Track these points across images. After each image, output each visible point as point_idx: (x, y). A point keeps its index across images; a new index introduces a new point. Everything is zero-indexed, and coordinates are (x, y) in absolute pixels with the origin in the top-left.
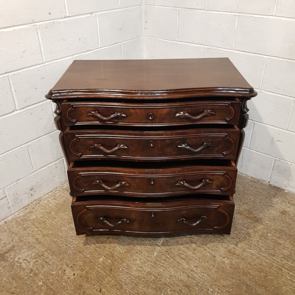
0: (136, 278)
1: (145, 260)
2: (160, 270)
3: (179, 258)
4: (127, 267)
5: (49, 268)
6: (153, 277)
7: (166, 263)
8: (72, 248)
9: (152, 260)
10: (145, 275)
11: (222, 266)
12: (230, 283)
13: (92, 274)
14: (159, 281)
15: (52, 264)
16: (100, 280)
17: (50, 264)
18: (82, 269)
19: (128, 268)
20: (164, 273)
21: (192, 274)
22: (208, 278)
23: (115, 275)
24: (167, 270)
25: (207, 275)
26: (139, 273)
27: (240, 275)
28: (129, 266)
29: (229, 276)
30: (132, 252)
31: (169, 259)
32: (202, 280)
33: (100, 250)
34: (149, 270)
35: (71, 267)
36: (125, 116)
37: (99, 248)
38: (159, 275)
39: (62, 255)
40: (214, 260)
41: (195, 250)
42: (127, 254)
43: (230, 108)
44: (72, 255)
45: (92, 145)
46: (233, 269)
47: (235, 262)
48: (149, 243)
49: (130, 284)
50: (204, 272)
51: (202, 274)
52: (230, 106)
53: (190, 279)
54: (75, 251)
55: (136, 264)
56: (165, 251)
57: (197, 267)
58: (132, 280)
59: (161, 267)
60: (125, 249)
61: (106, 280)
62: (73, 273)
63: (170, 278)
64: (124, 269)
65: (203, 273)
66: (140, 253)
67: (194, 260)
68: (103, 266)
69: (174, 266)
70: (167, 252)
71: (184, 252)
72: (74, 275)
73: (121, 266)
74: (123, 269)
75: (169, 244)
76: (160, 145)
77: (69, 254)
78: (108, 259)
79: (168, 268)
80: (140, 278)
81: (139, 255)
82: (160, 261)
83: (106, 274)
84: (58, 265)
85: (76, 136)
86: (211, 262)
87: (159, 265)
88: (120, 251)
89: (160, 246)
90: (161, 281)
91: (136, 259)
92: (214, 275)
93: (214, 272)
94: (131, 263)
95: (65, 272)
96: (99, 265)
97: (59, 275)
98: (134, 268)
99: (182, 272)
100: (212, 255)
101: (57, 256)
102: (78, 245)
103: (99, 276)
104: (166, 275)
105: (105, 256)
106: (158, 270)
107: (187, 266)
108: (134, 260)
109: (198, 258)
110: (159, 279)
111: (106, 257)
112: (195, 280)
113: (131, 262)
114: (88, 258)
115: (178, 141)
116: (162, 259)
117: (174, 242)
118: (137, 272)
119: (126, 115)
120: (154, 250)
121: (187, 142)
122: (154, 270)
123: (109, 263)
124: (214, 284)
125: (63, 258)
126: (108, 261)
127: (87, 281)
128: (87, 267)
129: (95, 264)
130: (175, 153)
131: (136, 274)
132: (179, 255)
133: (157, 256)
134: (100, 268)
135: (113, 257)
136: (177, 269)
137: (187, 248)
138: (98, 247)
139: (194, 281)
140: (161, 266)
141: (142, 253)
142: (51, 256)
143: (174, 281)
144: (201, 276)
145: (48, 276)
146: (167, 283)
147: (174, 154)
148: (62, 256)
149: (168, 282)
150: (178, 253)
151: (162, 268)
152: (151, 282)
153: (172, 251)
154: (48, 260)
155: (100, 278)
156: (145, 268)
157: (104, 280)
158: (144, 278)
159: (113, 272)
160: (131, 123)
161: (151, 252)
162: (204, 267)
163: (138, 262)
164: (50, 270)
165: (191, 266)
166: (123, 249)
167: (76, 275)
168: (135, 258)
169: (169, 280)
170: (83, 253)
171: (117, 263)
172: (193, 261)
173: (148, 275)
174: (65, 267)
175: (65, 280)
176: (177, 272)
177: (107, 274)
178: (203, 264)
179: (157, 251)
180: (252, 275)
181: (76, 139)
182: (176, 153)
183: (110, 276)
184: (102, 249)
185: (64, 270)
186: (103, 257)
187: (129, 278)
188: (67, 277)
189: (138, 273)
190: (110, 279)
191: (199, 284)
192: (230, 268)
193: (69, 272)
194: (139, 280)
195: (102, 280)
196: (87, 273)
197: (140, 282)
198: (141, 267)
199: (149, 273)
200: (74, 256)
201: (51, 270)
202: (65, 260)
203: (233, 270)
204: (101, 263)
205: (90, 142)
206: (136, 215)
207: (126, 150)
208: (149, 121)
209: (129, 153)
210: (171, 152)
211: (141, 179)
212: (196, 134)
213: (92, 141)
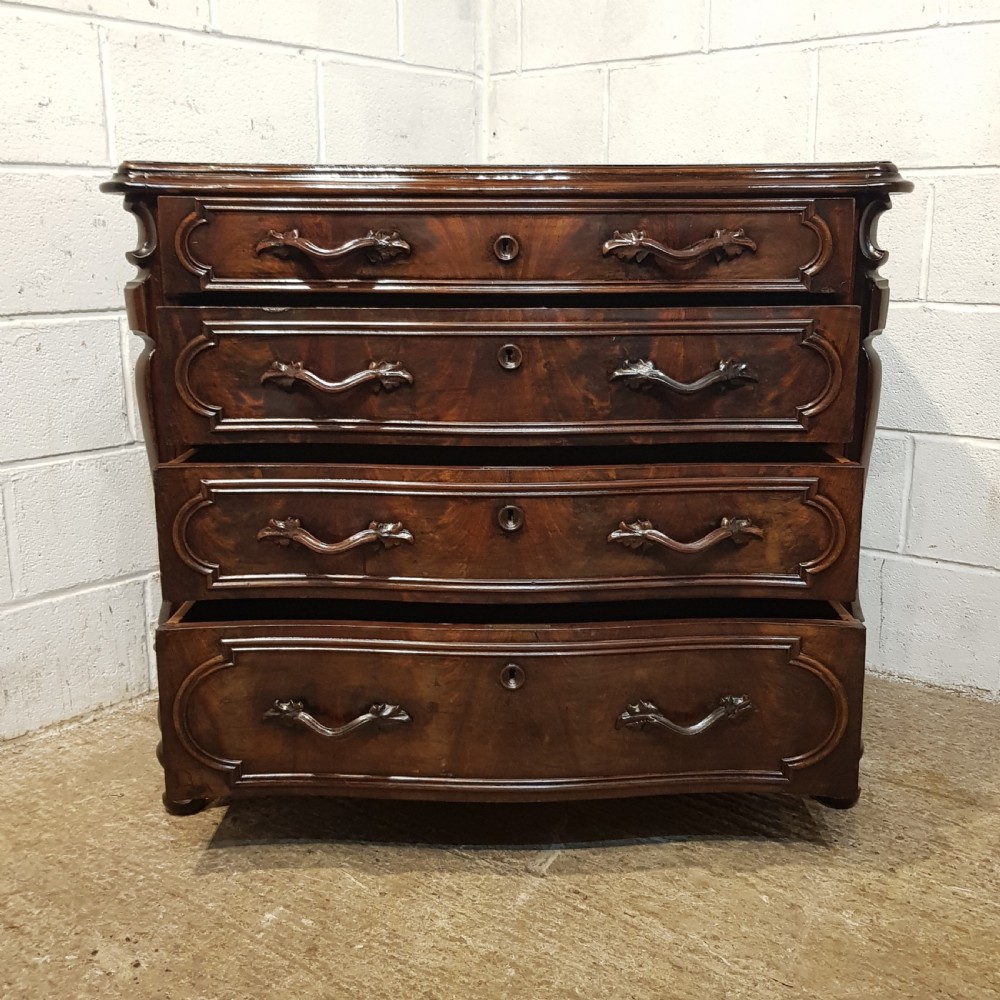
0: (429, 974)
1: (476, 917)
2: (546, 947)
3: (630, 912)
4: (387, 941)
5: (20, 944)
6: (512, 972)
7: (574, 925)
8: (141, 884)
9: (506, 915)
10: (472, 965)
11: (834, 935)
12: (877, 989)
13: (223, 963)
14: (540, 984)
15: (35, 932)
16: (257, 981)
17: (29, 933)
18: (177, 946)
19: (396, 944)
20: (562, 959)
21: (695, 963)
22: (772, 974)
23: (332, 965)
24: (575, 948)
25: (763, 964)
26: (444, 959)
27: (919, 964)
28: (398, 937)
29: (870, 969)
30: (414, 892)
31: (587, 913)
32: (743, 981)
33: (267, 889)
34: (493, 948)
35: (128, 940)
36: (406, 247)
37: (264, 883)
38: (539, 965)
39: (90, 904)
40: (796, 917)
41: (705, 885)
42: (390, 900)
43: (815, 222)
44: (138, 904)
45: (268, 366)
46: (886, 946)
47: (892, 924)
48: (493, 866)
49: (401, 994)
50: (751, 954)
51: (743, 961)
52: (813, 213)
53: (687, 978)
54: (151, 893)
55: (434, 931)
56: (569, 891)
57: (715, 938)
58: (412, 982)
59: (546, 939)
60: (384, 885)
61: (289, 980)
62: (131, 960)
63: (589, 974)
64: (375, 945)
65: (748, 957)
66: (454, 895)
67: (702, 916)
68: (276, 936)
69: (609, 937)
70: (577, 892)
71: (653, 891)
72: (137, 965)
73: (360, 935)
74: (371, 947)
75: (585, 868)
76: (544, 361)
77: (122, 901)
78: (303, 913)
79: (582, 941)
80: (446, 975)
81: (446, 903)
82: (542, 920)
83: (286, 963)
84: (64, 935)
85: (207, 323)
86: (783, 922)
87: (541, 931)
88: (360, 890)
89: (543, 876)
90: (549, 984)
91: (433, 914)
92: (799, 963)
93: (796, 955)
94: (410, 928)
95: (96, 958)
96: (259, 932)
97: (63, 966)
98: (423, 942)
99: (645, 957)
100: (785, 901)
101: (68, 906)
102: (167, 872)
103: (254, 968)
104: (574, 964)
105: (287, 907)
106: (537, 950)
107: (669, 937)
108: (422, 918)
109: (718, 912)
110: (540, 977)
111: (294, 909)
112: (710, 980)
113: (409, 924)
114: (209, 913)
115: (618, 347)
116: (552, 914)
117: (609, 862)
118: (434, 956)
119: (409, 244)
120: (518, 885)
121: (653, 354)
122: (517, 946)
123: (306, 928)
124: (803, 993)
125: (96, 913)
126: (304, 921)
127: (194, 985)
128: (199, 942)
129: (240, 931)
130: (604, 404)
131: (431, 962)
132: (632, 901)
133: (531, 904)
134: (261, 943)
135: (324, 908)
136: (624, 945)
137: (666, 879)
138: (262, 879)
139: (705, 985)
140: (551, 935)
141: (459, 894)
142: (37, 907)
143: (610, 983)
144: (736, 968)
145: (11, 970)
146: (577, 990)
147: (602, 408)
148: (88, 908)
149: (583, 985)
150: (625, 895)
151: (552, 941)
152: (502, 989)
153: (601, 889)
154: (18, 921)
155: (259, 977)
156: (474, 941)
157: (277, 983)
158: (468, 975)
159: (323, 955)
160: (428, 279)
161: (501, 892)
162: (749, 940)
163: (440, 923)
164: (24, 951)
165: (686, 936)
166: (377, 884)
167: (144, 965)
168: (429, 909)
169: (584, 982)
170: (190, 897)
171: (341, 927)
172: (699, 919)
173: (488, 965)
174: (96, 940)
175: (90, 985)
176: (624, 954)
177: (294, 961)
178: (744, 929)
179: (532, 891)
180: (977, 964)
181: (202, 337)
182: (608, 404)
183: (308, 969)
184: (276, 884)
185: (92, 950)
186: (282, 908)
187: (398, 976)
188: (100, 973)
189: (441, 957)
190: (307, 979)
191: (729, 994)
192: (871, 943)
193: (113, 958)
194: (443, 980)
195: (267, 982)
196: (197, 959)
197: (447, 989)
198: (452, 939)
199: (492, 958)
200: (147, 905)
201: (28, 952)
202: (103, 920)
203: (884, 949)
204: (271, 927)
205: (257, 357)
206: (437, 684)
207: (407, 390)
208: (501, 271)
209: (417, 404)
210: (587, 400)
211: (465, 504)
212: (687, 320)
213: (267, 348)
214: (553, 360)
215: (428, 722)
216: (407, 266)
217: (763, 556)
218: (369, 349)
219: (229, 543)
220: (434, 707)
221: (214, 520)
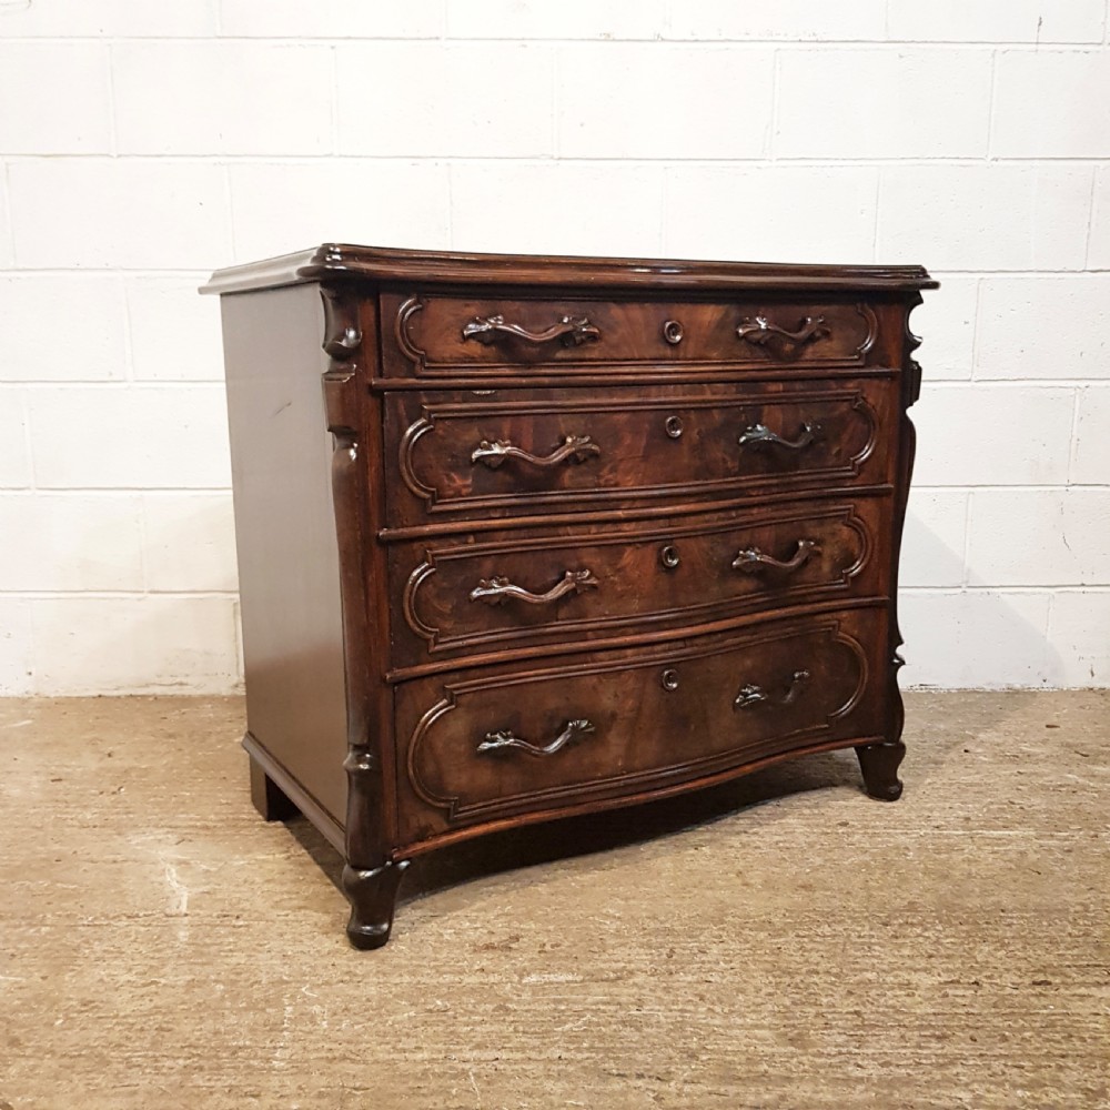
45: (476, 446)
76: (697, 429)
119: (598, 329)
130: (735, 463)
147: (734, 467)
182: (739, 463)
205: (467, 438)
206: (616, 696)
207: (592, 461)
208: (669, 352)
209: (601, 474)
210: (724, 460)
211: (638, 548)
212: (784, 391)
213: (476, 429)
214: (703, 428)
215: (609, 730)
216: (594, 349)
217: (820, 568)
218: (562, 425)
219: (447, 608)
220: (614, 716)
221: (435, 586)
